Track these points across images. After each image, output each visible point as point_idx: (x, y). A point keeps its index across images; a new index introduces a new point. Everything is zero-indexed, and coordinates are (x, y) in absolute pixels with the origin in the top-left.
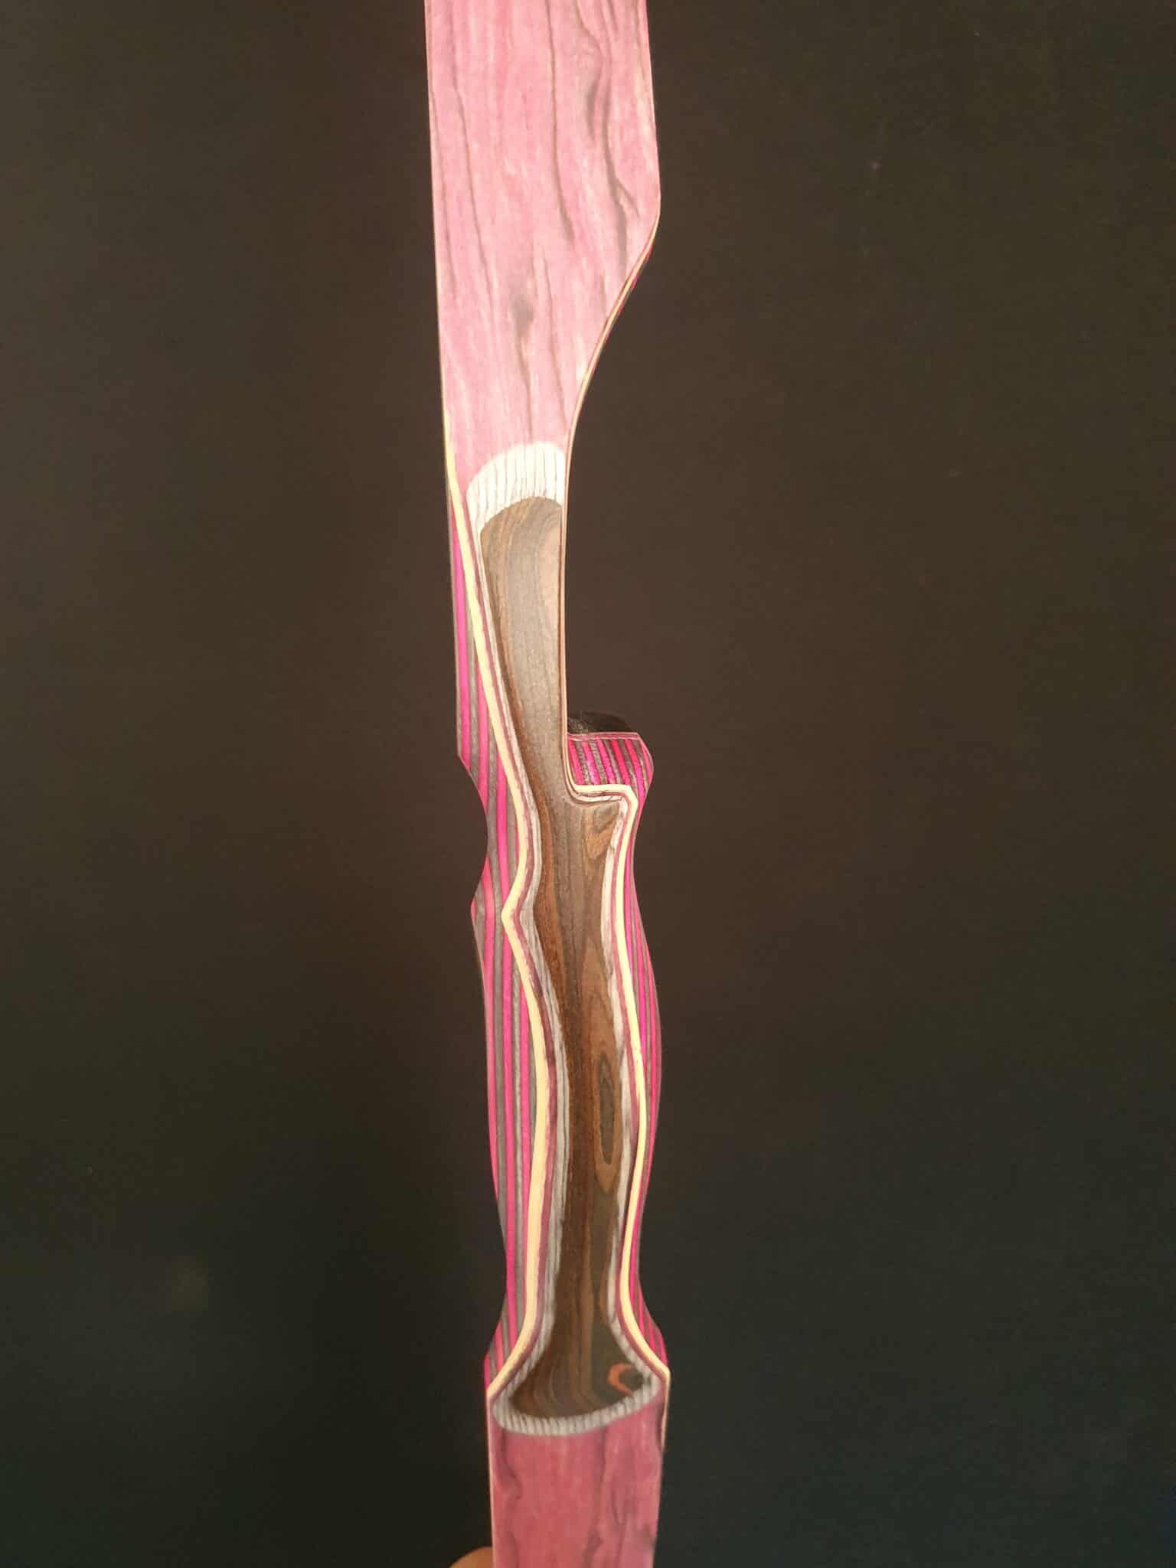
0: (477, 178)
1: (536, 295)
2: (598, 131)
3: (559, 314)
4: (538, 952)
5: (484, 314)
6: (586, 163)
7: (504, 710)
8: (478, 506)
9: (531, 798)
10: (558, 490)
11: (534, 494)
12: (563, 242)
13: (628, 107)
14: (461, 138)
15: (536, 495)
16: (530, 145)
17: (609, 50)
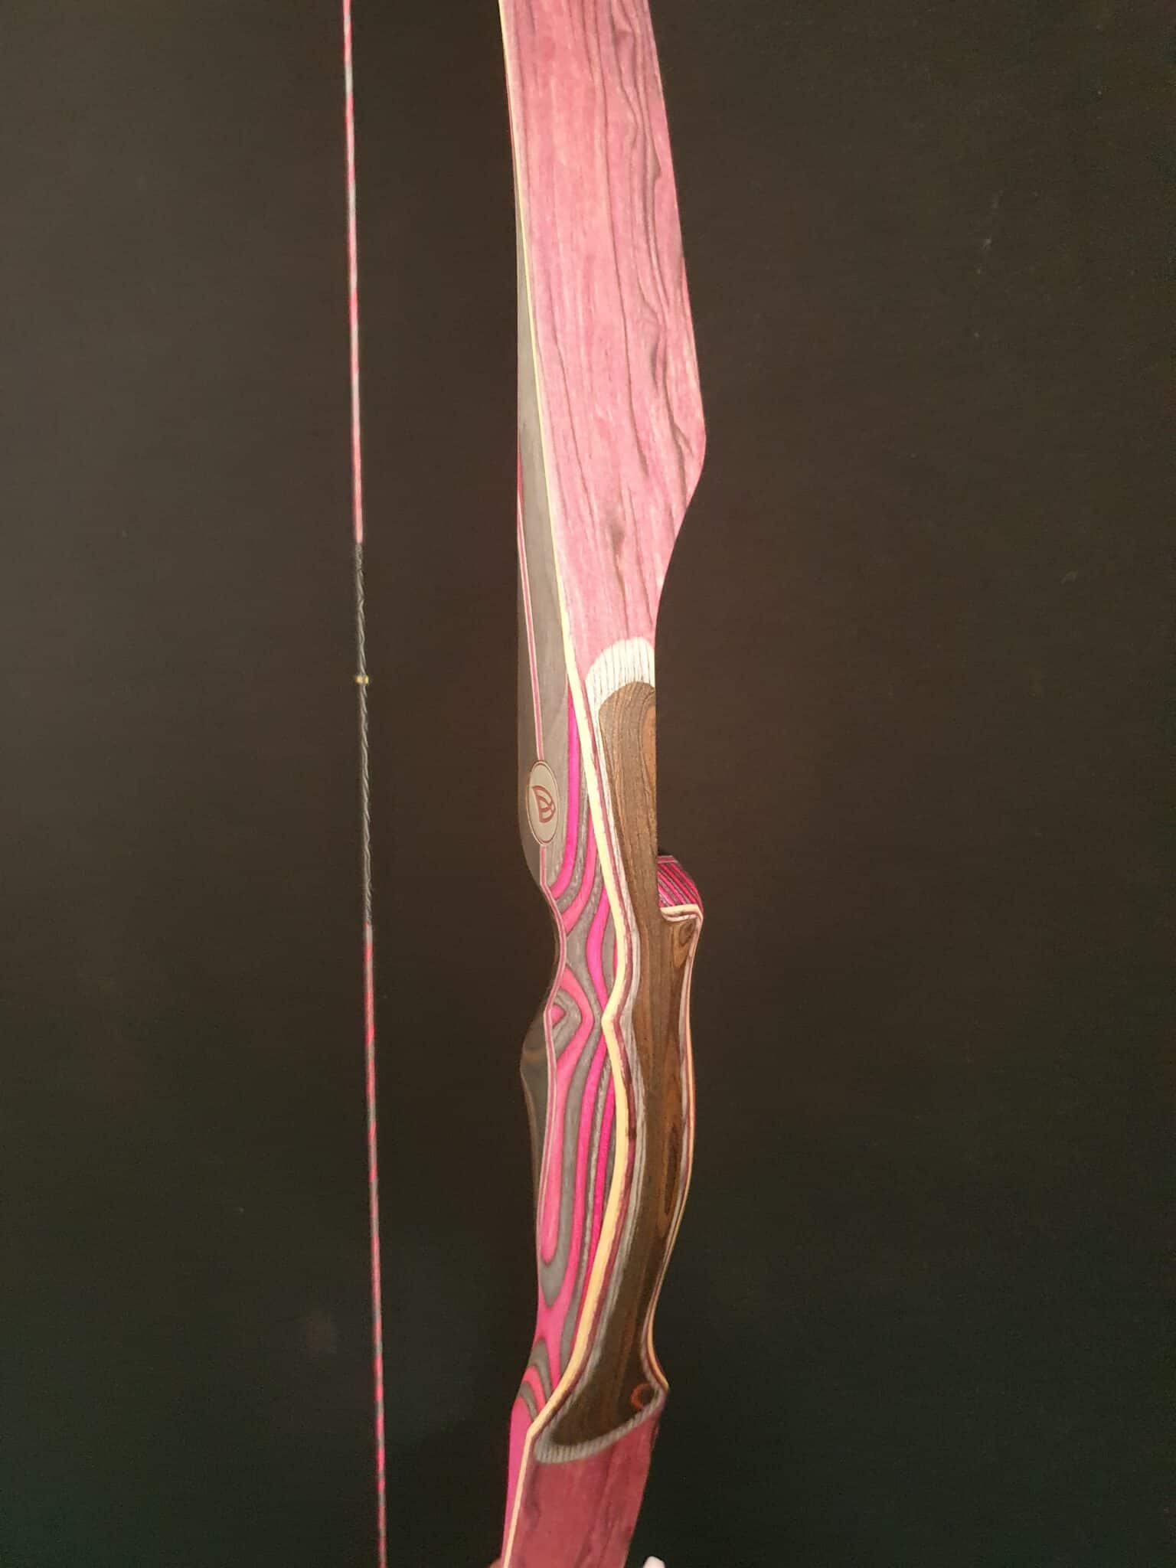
0: (576, 420)
1: (625, 519)
2: (660, 384)
3: (642, 534)
4: (632, 1050)
5: (589, 533)
6: (653, 411)
7: (615, 853)
8: (595, 689)
9: (634, 924)
10: (650, 677)
11: (634, 679)
12: (640, 475)
13: (680, 366)
14: (562, 386)
15: (636, 680)
16: (613, 394)
17: (664, 321)
